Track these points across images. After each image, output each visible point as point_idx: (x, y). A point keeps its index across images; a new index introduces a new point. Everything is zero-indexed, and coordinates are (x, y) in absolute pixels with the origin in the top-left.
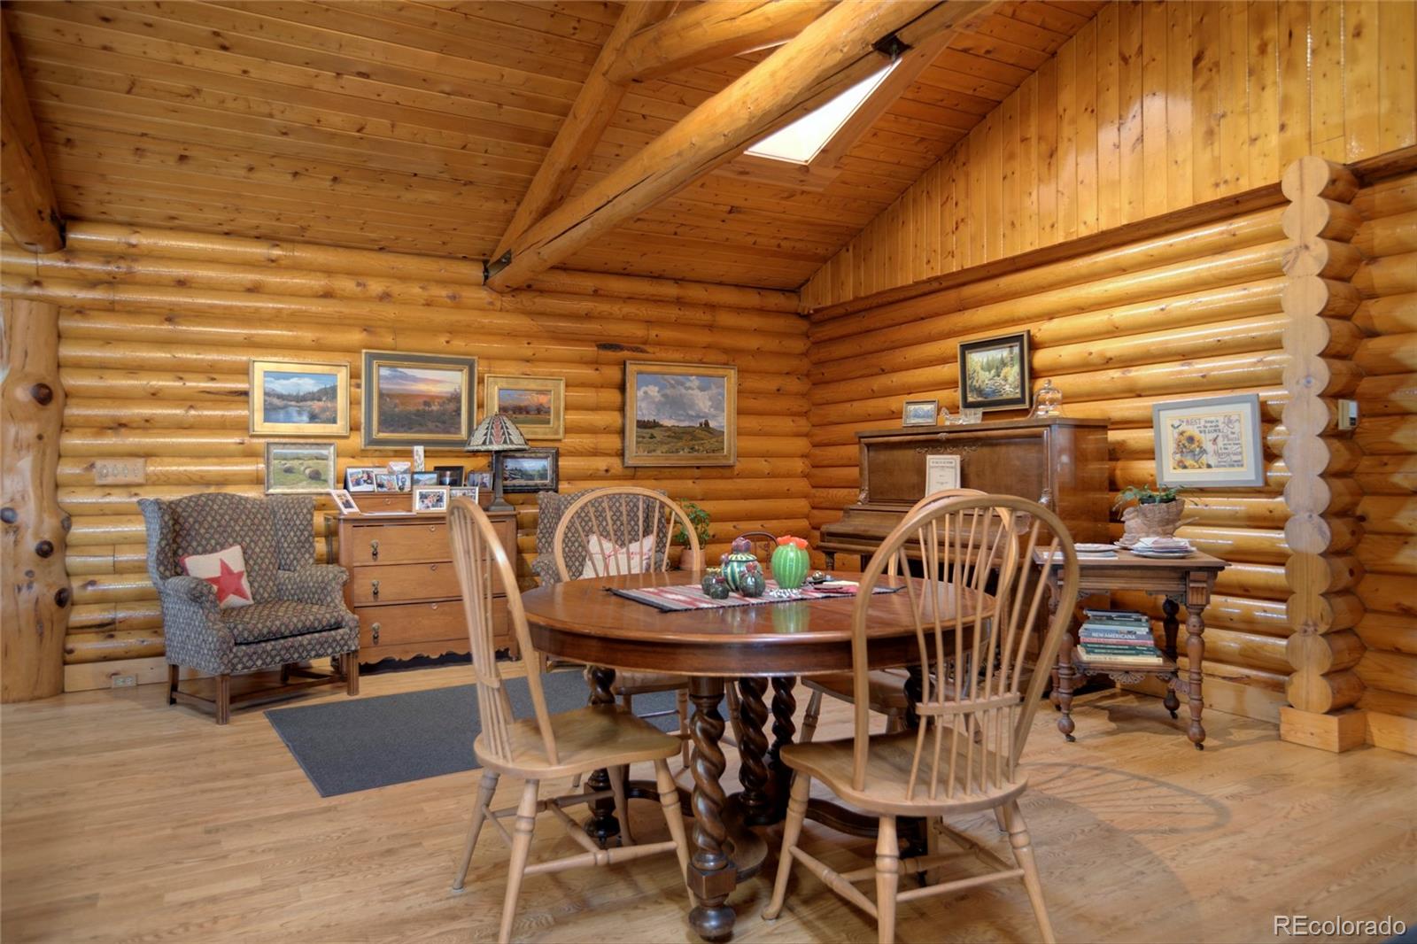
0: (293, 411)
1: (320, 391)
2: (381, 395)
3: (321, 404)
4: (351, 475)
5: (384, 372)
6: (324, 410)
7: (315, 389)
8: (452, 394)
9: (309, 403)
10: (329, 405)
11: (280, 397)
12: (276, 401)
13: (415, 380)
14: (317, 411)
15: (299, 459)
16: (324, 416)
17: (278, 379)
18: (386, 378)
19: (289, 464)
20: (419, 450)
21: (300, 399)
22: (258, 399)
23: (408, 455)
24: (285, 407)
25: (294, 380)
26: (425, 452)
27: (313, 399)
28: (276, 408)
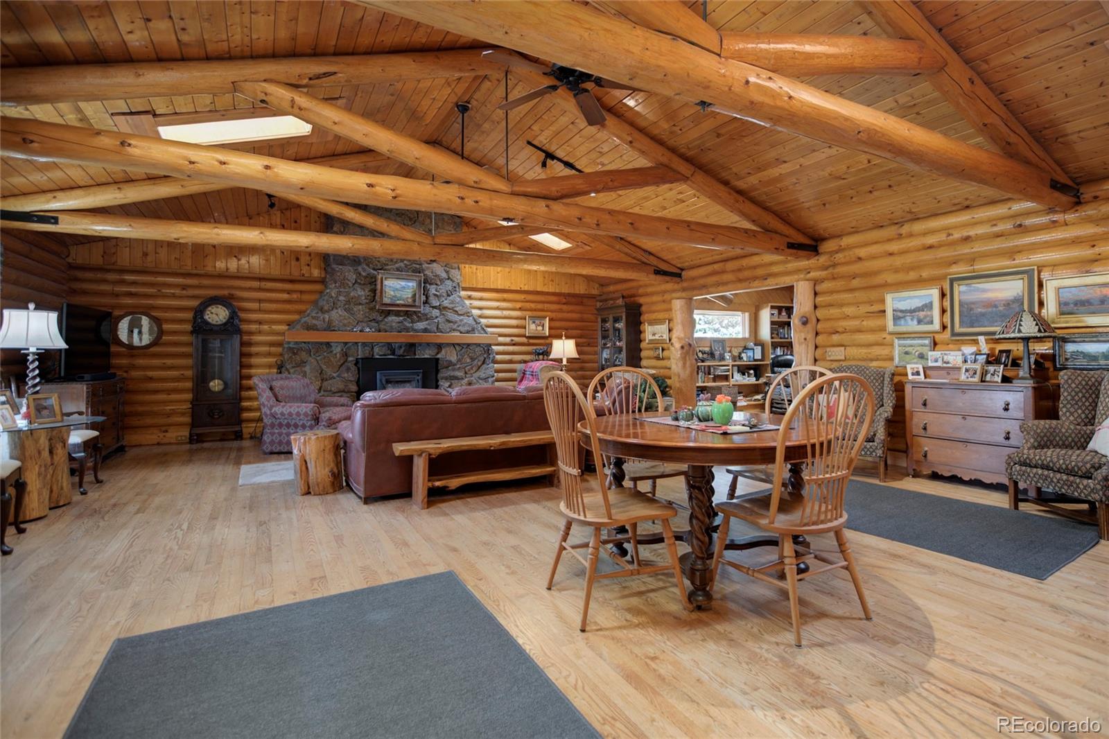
0: (908, 319)
1: (923, 305)
2: (961, 304)
3: (924, 313)
4: (931, 356)
5: (963, 288)
6: (926, 317)
7: (920, 305)
8: (1015, 297)
9: (917, 313)
10: (929, 313)
11: (901, 311)
12: (900, 314)
13: (984, 291)
14: (922, 317)
15: (912, 346)
16: (925, 321)
17: (900, 301)
18: (964, 292)
19: (907, 349)
20: (982, 339)
21: (912, 311)
22: (889, 314)
23: (976, 342)
24: (904, 317)
25: (908, 301)
26: (986, 340)
27: (919, 311)
28: (900, 318)
